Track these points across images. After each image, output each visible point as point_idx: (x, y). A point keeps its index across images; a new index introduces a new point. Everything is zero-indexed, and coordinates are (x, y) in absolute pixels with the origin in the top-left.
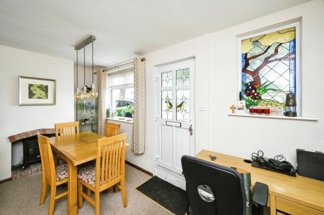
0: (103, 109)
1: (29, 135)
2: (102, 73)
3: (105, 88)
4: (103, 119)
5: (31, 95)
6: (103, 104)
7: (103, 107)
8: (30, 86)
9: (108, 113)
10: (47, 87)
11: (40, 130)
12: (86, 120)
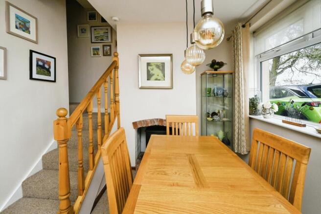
0: (243, 99)
1: (148, 124)
2: (241, 30)
3: (247, 58)
4: (243, 116)
5: (149, 76)
6: (242, 88)
7: (242, 93)
8: (149, 64)
9: (253, 105)
10: (163, 64)
11: (157, 119)
12: (214, 114)
